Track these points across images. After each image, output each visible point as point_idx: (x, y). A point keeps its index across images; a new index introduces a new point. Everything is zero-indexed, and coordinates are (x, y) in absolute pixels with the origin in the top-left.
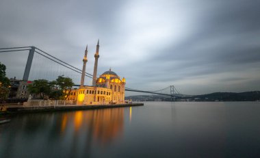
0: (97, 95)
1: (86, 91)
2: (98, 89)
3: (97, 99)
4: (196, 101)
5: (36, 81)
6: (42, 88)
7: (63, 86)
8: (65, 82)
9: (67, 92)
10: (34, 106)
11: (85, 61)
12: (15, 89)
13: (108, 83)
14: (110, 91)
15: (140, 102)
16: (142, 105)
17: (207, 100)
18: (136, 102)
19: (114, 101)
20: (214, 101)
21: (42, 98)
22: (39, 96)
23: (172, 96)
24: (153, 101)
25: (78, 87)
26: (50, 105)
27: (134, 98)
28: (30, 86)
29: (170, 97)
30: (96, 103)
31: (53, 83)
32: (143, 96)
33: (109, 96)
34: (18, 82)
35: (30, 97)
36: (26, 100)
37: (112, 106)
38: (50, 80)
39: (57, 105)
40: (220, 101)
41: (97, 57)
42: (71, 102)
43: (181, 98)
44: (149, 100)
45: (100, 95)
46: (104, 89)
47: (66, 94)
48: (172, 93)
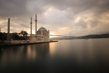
1: (33, 36)
2: (38, 36)
3: (38, 40)
4: (81, 39)
6: (15, 36)
7: (24, 35)
8: (24, 33)
11: (31, 23)
12: (6, 37)
13: (42, 33)
14: (43, 36)
15: (56, 40)
23: (70, 37)
25: (30, 35)
29: (69, 38)
31: (20, 34)
33: (43, 38)
34: (6, 34)
39: (23, 43)
41: (36, 21)
45: (39, 38)
46: (40, 36)
47: (25, 38)
48: (70, 36)
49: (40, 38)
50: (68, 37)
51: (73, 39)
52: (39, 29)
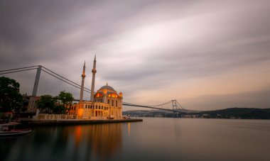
0: (95, 110)
1: (85, 106)
2: (95, 104)
3: (95, 114)
4: (205, 117)
5: (42, 96)
6: (47, 104)
7: (64, 101)
8: (67, 97)
9: (68, 107)
10: (41, 119)
11: (83, 76)
12: (26, 104)
13: (105, 99)
14: (107, 105)
15: (138, 118)
16: (141, 121)
17: (219, 117)
18: (134, 118)
19: (112, 116)
20: (228, 118)
21: (47, 112)
22: (44, 110)
23: (174, 111)
24: (153, 116)
25: (77, 102)
26: (53, 119)
27: (132, 113)
28: (38, 101)
29: (172, 112)
30: (94, 118)
31: (56, 98)
32: (142, 111)
33: (107, 111)
34: (28, 98)
35: (38, 111)
36: (35, 114)
37: (110, 122)
38: (54, 95)
39: (60, 119)
40: (237, 118)
41: (94, 72)
42: (72, 116)
43: (185, 114)
44: (148, 116)
45: (98, 110)
46: (101, 104)
47: (67, 109)
48: (175, 108)
49: (101, 110)
50: (167, 112)
51: (183, 117)
52: (100, 89)
